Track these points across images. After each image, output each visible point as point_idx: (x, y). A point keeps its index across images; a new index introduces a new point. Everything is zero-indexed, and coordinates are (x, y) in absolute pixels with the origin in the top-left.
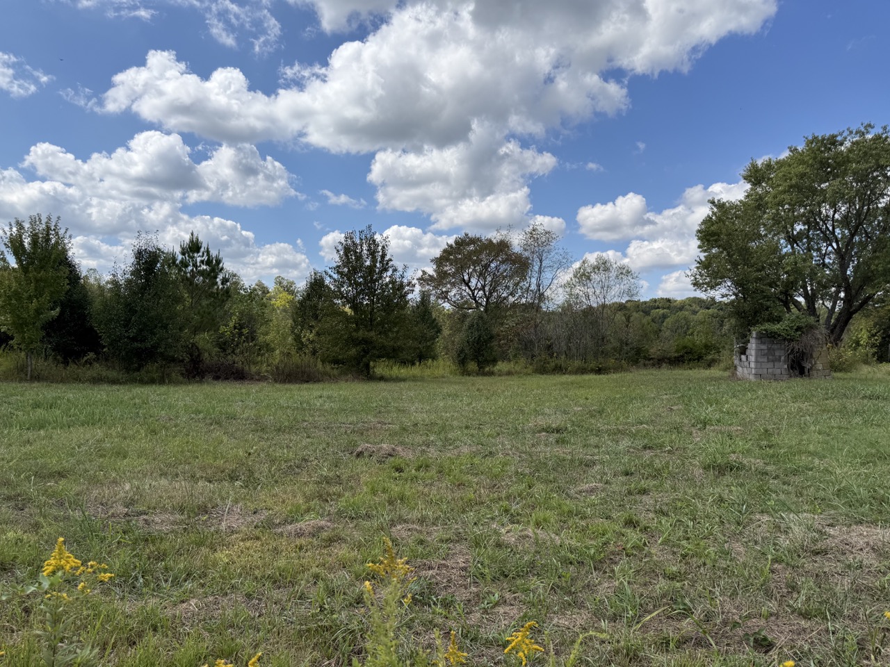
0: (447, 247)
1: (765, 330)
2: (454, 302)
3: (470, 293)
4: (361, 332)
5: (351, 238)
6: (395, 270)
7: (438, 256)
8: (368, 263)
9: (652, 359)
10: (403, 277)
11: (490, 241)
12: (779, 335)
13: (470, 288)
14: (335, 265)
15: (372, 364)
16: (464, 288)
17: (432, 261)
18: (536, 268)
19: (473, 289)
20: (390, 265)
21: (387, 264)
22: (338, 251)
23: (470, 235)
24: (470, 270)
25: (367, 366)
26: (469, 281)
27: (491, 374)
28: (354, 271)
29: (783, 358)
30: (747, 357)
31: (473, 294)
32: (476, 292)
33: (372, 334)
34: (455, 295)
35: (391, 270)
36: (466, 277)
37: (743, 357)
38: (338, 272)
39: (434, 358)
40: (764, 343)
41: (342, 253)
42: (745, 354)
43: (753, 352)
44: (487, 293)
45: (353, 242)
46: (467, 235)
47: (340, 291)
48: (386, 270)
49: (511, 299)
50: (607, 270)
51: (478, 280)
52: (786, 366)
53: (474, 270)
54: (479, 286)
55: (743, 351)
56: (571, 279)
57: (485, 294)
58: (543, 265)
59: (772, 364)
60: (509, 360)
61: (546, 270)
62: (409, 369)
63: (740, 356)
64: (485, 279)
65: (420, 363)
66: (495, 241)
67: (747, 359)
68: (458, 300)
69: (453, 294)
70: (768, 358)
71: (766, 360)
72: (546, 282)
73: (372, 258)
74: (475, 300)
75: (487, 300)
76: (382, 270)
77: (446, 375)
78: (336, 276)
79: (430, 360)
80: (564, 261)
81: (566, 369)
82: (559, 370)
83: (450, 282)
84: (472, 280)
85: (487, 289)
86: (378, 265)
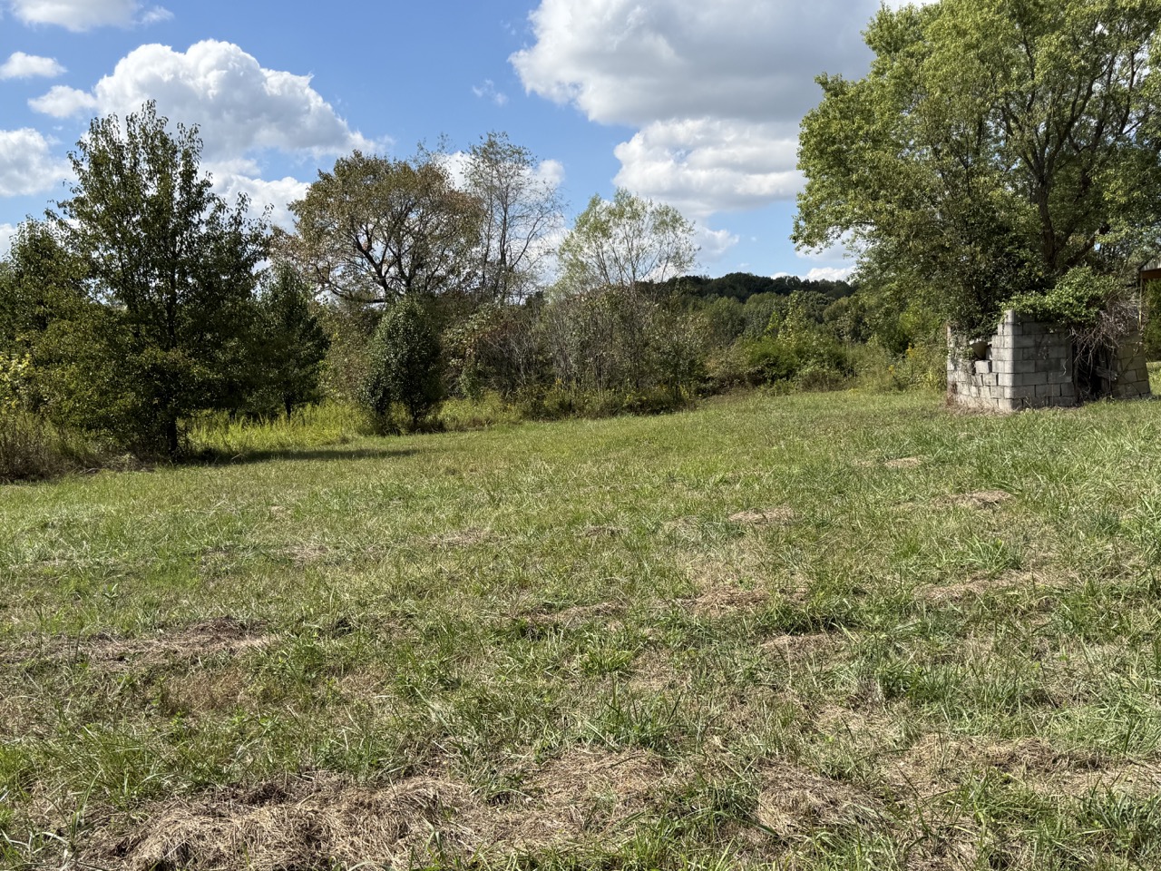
0: (319, 179)
1: (1031, 306)
2: (343, 288)
3: (373, 270)
4: (148, 351)
5: (105, 133)
6: (221, 207)
7: (304, 198)
8: (151, 192)
9: (712, 379)
10: (240, 223)
11: (406, 168)
12: (1060, 316)
13: (371, 259)
14: (71, 198)
15: (180, 424)
16: (359, 260)
17: (291, 208)
18: (498, 218)
19: (377, 262)
20: (205, 195)
21: (200, 193)
22: (76, 164)
23: (364, 155)
24: (370, 226)
25: (171, 432)
26: (370, 248)
27: (440, 427)
28: (120, 211)
29: (1063, 363)
30: (990, 365)
31: (379, 272)
32: (385, 267)
33: (175, 354)
34: (342, 277)
35: (210, 207)
36: (363, 240)
37: (981, 366)
38: (81, 214)
39: (317, 400)
40: (1029, 334)
41: (86, 166)
42: (984, 358)
43: (1007, 354)
44: (407, 272)
45: (111, 142)
46: (358, 155)
47: (87, 258)
48: (199, 207)
49: (453, 281)
50: (635, 215)
51: (387, 246)
52: (1069, 379)
53: (377, 225)
54: (389, 255)
55: (983, 353)
56: (572, 236)
57: (402, 272)
58: (510, 212)
59: (1044, 375)
60: (461, 397)
61: (516, 222)
62: (267, 428)
63: (973, 365)
64: (399, 243)
65: (289, 412)
66: (414, 167)
67: (991, 370)
68: (350, 283)
69: (339, 273)
70: (1036, 365)
71: (1031, 368)
72: (515, 246)
73: (161, 179)
74: (384, 284)
75: (408, 283)
76: (189, 208)
77: (350, 436)
78: (75, 224)
79: (309, 406)
80: (548, 205)
81: (581, 409)
82: (566, 410)
83: (332, 250)
84: (374, 245)
85: (406, 261)
86: (177, 195)
